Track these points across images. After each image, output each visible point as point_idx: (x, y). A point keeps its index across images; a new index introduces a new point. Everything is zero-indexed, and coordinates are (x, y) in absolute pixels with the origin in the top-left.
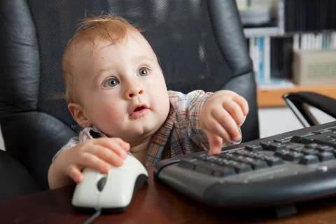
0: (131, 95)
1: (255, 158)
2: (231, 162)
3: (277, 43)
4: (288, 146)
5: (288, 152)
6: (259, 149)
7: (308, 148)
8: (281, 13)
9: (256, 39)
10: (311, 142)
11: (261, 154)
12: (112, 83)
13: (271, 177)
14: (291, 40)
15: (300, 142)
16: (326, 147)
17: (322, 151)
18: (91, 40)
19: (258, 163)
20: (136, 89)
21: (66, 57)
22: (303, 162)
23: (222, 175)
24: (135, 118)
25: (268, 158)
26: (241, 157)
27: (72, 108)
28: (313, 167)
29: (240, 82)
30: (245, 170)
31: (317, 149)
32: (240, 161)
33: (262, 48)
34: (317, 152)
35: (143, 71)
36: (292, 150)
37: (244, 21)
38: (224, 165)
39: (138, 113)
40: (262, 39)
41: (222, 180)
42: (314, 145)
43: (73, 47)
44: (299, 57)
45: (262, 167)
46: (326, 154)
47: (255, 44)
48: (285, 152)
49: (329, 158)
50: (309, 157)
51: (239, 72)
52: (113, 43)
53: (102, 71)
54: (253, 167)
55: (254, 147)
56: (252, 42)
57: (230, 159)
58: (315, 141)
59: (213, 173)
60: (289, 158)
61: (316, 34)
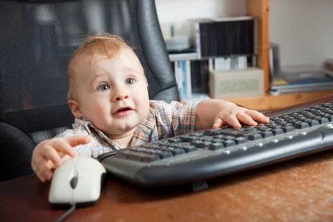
0: (118, 99)
1: (175, 147)
2: (157, 151)
3: (196, 65)
4: (201, 139)
5: (201, 142)
6: (179, 142)
7: (216, 138)
8: (198, 42)
9: (179, 62)
10: (218, 134)
11: (180, 145)
12: (104, 88)
13: (188, 160)
14: (207, 63)
15: (210, 135)
16: (229, 137)
17: (226, 139)
18: (91, 53)
19: (178, 150)
20: (123, 94)
21: (71, 66)
22: (212, 148)
23: (149, 160)
24: (119, 117)
25: (186, 147)
26: (164, 148)
27: (72, 104)
28: (219, 152)
29: (166, 95)
30: (168, 156)
31: (222, 138)
32: (164, 150)
33: (184, 69)
34: (223, 140)
35: (129, 81)
36: (203, 140)
37: (169, 48)
38: (151, 153)
39: (121, 114)
40: (184, 62)
41: (149, 165)
42: (221, 136)
43: (77, 57)
44: (213, 76)
45: (181, 153)
46: (229, 142)
47: (179, 67)
48: (198, 142)
49: (231, 144)
50: (216, 144)
51: (164, 87)
52: (109, 57)
53: (97, 76)
54: (174, 154)
55: (175, 140)
56: (176, 64)
57: (156, 149)
58: (221, 133)
59: (142, 160)
60: (201, 146)
61: (225, 58)
